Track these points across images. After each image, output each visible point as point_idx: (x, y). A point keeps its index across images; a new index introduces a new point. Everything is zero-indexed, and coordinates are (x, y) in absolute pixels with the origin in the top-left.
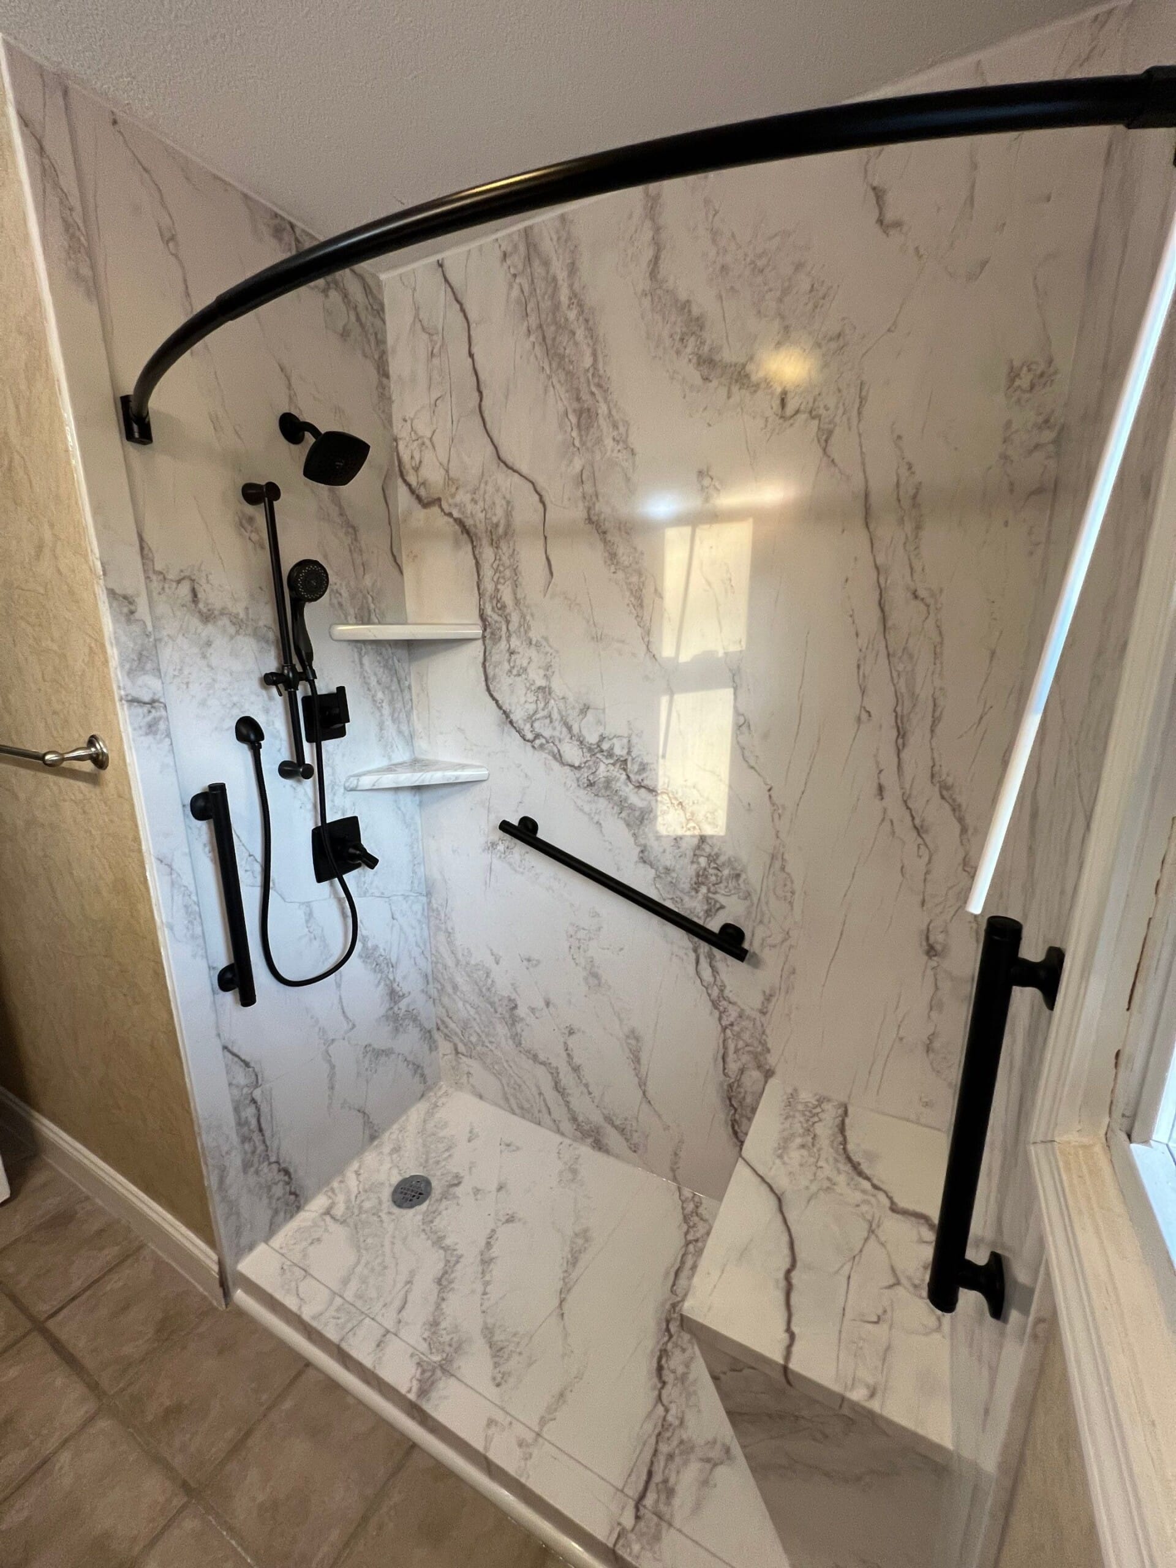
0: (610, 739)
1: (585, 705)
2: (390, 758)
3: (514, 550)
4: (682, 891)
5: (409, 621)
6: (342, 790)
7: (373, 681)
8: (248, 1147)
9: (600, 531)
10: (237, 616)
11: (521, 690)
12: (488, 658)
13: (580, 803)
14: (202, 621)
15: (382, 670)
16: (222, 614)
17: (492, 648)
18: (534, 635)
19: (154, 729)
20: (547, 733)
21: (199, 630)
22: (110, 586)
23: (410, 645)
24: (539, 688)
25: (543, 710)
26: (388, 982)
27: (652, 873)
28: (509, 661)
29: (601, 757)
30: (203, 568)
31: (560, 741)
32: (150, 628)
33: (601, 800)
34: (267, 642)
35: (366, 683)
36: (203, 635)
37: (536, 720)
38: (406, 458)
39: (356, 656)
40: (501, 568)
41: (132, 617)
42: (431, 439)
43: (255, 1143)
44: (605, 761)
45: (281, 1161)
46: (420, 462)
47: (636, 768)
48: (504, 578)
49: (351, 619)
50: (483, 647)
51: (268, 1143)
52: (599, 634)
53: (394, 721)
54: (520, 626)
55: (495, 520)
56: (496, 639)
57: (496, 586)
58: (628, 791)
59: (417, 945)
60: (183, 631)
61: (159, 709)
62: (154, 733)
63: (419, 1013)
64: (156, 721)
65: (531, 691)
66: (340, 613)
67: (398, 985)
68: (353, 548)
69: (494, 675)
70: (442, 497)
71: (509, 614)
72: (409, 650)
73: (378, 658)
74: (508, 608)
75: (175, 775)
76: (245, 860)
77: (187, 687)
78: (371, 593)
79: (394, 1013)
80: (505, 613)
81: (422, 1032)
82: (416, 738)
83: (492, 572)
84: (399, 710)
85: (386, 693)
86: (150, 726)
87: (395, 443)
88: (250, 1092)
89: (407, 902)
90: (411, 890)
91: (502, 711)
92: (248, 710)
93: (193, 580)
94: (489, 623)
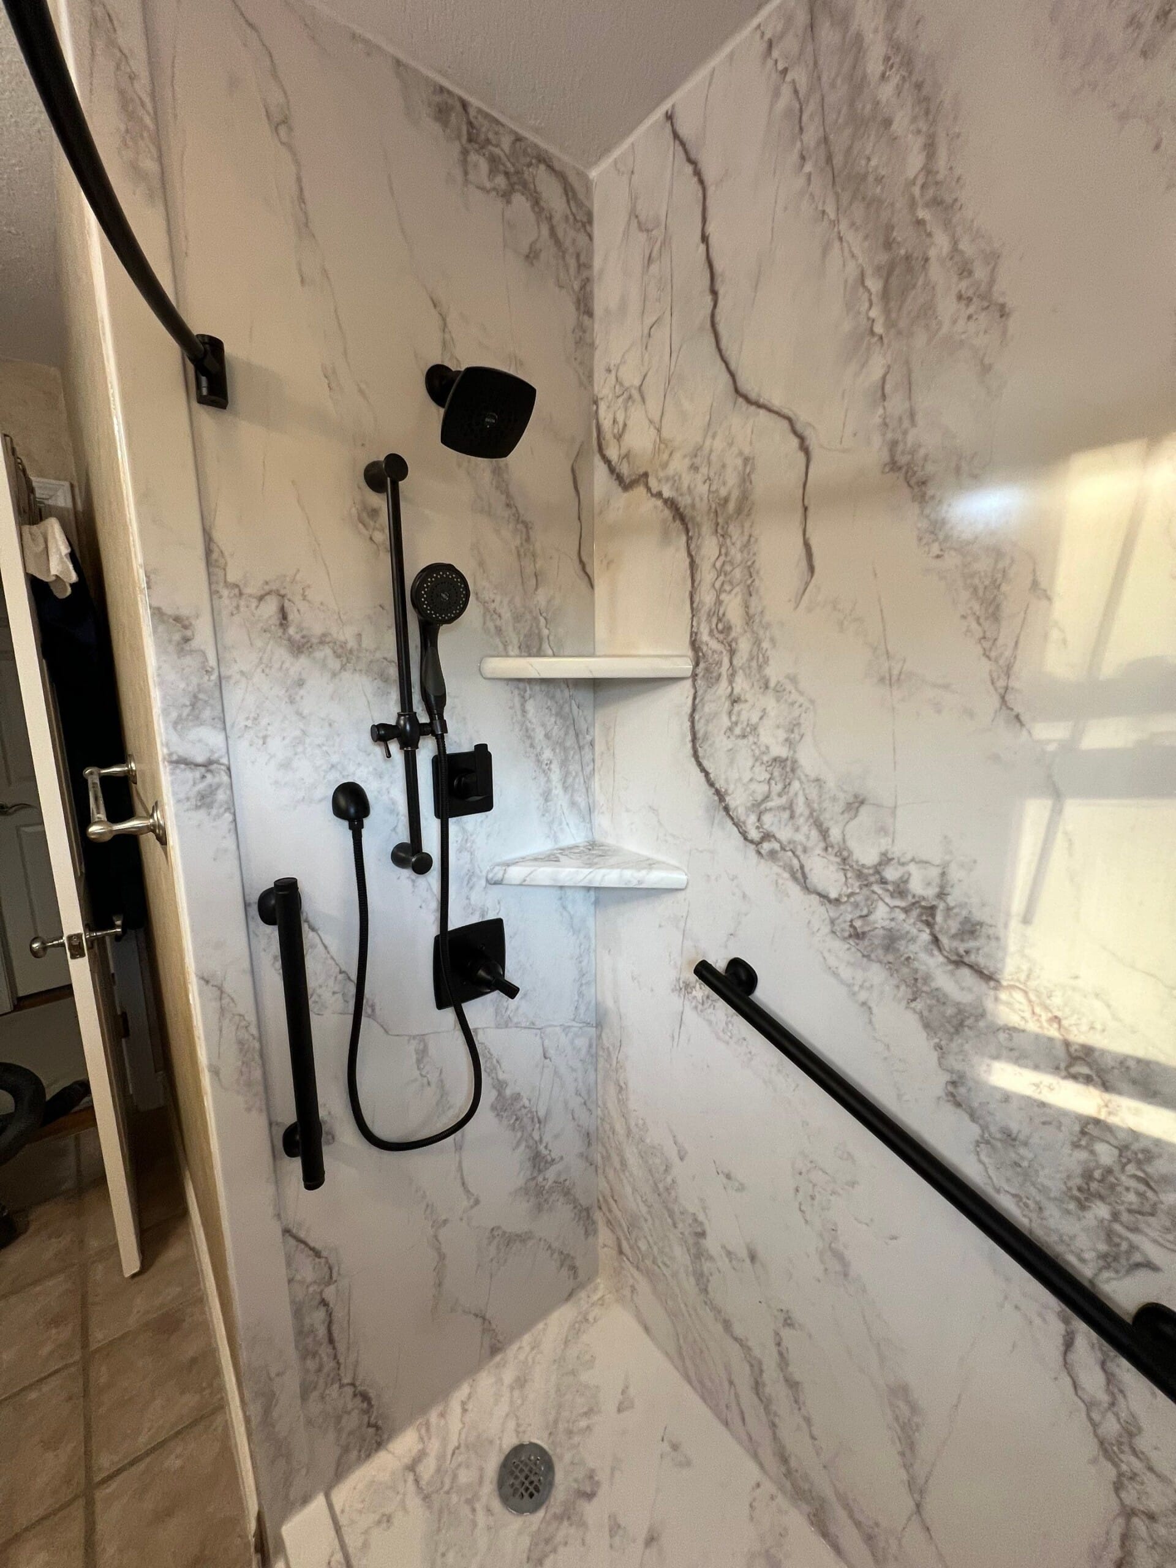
0: (903, 864)
1: (856, 796)
2: (556, 841)
3: (750, 536)
4: (1044, 1190)
5: (598, 653)
6: (483, 882)
7: (539, 734)
8: (311, 1364)
9: (913, 481)
10: (343, 646)
11: (744, 760)
12: (699, 707)
13: (832, 961)
14: (292, 652)
15: (553, 719)
16: (322, 642)
17: (706, 691)
18: (774, 672)
19: (208, 800)
20: (784, 834)
21: (287, 665)
22: (155, 604)
23: (596, 686)
24: (775, 760)
25: (780, 795)
26: (531, 1142)
27: (975, 1130)
28: (730, 713)
29: (880, 891)
30: (298, 577)
31: (805, 851)
32: (212, 662)
33: (875, 967)
34: (386, 680)
35: (529, 737)
36: (292, 672)
37: (766, 810)
38: (606, 424)
39: (517, 701)
40: (728, 568)
41: (187, 647)
42: (640, 388)
43: (321, 1358)
44: (888, 900)
45: (357, 1383)
46: (625, 425)
47: (954, 926)
48: (731, 582)
49: (513, 650)
50: (692, 691)
51: (342, 1360)
52: (895, 672)
53: (565, 789)
54: (751, 658)
55: (723, 492)
56: (712, 679)
57: (718, 596)
58: (933, 964)
59: (578, 1093)
60: (263, 666)
61: (219, 773)
62: (210, 806)
63: (574, 1184)
64: (212, 790)
65: (762, 763)
66: (497, 641)
67: (546, 1147)
68: (522, 551)
69: (706, 733)
70: (650, 471)
71: (735, 640)
72: (595, 692)
73: (549, 704)
74: (734, 630)
75: (236, 862)
76: (333, 978)
77: (264, 743)
78: (544, 614)
79: (537, 1184)
80: (730, 638)
81: (576, 1211)
82: (596, 813)
83: (713, 575)
84: (574, 774)
85: (557, 751)
86: (203, 797)
87: (595, 407)
88: (319, 1290)
89: (566, 1035)
90: (574, 1020)
91: (713, 790)
92: (354, 774)
93: (283, 596)
94: (703, 655)
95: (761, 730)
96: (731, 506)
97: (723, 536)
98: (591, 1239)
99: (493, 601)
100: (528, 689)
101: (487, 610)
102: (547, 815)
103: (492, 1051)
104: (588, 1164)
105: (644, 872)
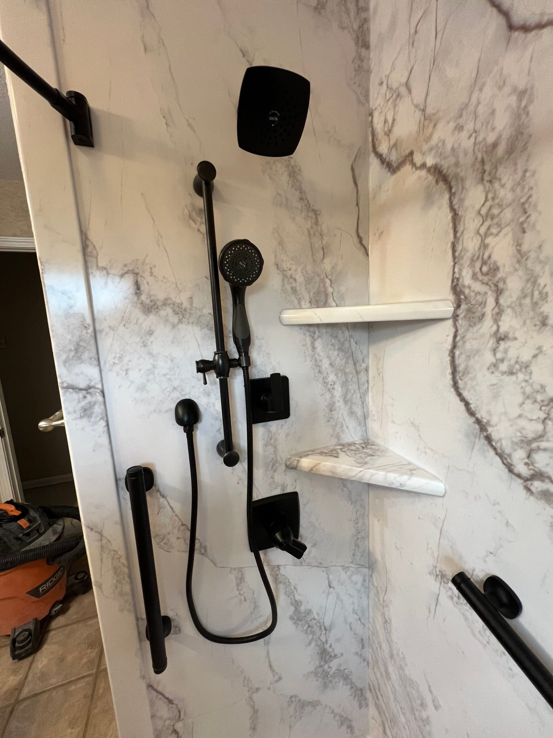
5: (371, 302)
6: (284, 467)
7: (325, 364)
10: (179, 306)
11: (512, 395)
12: (460, 344)
14: (144, 312)
15: (336, 353)
16: (165, 304)
17: (467, 330)
19: (88, 412)
21: (140, 321)
22: (49, 283)
23: (371, 328)
26: (319, 643)
30: (147, 261)
32: (88, 320)
34: (210, 329)
35: (318, 366)
36: (144, 325)
38: (379, 127)
39: (308, 340)
42: (407, 83)
46: (394, 120)
49: (305, 303)
50: (453, 330)
53: (346, 402)
54: (524, 296)
56: (475, 319)
57: (483, 241)
59: (354, 612)
60: (124, 322)
61: (95, 394)
62: (90, 416)
63: (351, 672)
64: (91, 405)
65: (535, 401)
66: (293, 298)
67: (330, 646)
68: (312, 232)
69: (467, 367)
70: (414, 149)
71: (504, 280)
72: (369, 333)
73: (333, 341)
74: (501, 269)
75: (109, 453)
76: (177, 529)
77: (126, 374)
78: (329, 277)
79: (323, 671)
80: (496, 279)
81: (353, 690)
82: (370, 419)
83: (478, 221)
84: (352, 391)
85: (340, 375)
86: (85, 410)
87: (370, 118)
88: (172, 724)
89: (346, 573)
90: (352, 563)
91: (473, 420)
92: (190, 393)
93: (137, 274)
94: (466, 298)
95: (533, 368)
96: (501, 150)
97: (490, 182)
98: (364, 709)
99: (290, 270)
100: (317, 331)
101: (285, 276)
102: (331, 420)
103: (291, 581)
104: (362, 660)
105: (405, 477)
